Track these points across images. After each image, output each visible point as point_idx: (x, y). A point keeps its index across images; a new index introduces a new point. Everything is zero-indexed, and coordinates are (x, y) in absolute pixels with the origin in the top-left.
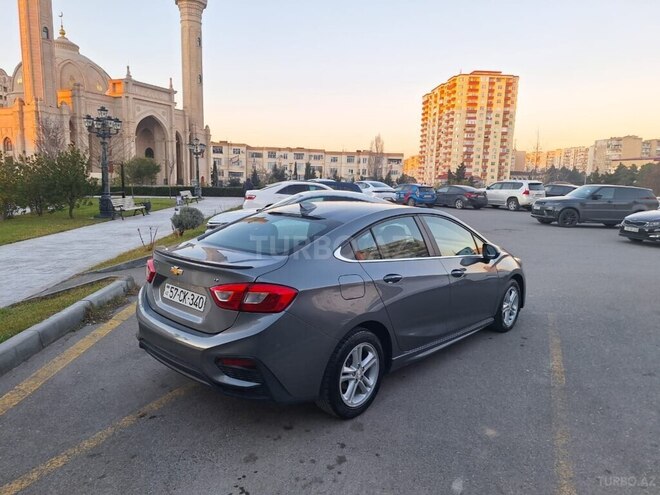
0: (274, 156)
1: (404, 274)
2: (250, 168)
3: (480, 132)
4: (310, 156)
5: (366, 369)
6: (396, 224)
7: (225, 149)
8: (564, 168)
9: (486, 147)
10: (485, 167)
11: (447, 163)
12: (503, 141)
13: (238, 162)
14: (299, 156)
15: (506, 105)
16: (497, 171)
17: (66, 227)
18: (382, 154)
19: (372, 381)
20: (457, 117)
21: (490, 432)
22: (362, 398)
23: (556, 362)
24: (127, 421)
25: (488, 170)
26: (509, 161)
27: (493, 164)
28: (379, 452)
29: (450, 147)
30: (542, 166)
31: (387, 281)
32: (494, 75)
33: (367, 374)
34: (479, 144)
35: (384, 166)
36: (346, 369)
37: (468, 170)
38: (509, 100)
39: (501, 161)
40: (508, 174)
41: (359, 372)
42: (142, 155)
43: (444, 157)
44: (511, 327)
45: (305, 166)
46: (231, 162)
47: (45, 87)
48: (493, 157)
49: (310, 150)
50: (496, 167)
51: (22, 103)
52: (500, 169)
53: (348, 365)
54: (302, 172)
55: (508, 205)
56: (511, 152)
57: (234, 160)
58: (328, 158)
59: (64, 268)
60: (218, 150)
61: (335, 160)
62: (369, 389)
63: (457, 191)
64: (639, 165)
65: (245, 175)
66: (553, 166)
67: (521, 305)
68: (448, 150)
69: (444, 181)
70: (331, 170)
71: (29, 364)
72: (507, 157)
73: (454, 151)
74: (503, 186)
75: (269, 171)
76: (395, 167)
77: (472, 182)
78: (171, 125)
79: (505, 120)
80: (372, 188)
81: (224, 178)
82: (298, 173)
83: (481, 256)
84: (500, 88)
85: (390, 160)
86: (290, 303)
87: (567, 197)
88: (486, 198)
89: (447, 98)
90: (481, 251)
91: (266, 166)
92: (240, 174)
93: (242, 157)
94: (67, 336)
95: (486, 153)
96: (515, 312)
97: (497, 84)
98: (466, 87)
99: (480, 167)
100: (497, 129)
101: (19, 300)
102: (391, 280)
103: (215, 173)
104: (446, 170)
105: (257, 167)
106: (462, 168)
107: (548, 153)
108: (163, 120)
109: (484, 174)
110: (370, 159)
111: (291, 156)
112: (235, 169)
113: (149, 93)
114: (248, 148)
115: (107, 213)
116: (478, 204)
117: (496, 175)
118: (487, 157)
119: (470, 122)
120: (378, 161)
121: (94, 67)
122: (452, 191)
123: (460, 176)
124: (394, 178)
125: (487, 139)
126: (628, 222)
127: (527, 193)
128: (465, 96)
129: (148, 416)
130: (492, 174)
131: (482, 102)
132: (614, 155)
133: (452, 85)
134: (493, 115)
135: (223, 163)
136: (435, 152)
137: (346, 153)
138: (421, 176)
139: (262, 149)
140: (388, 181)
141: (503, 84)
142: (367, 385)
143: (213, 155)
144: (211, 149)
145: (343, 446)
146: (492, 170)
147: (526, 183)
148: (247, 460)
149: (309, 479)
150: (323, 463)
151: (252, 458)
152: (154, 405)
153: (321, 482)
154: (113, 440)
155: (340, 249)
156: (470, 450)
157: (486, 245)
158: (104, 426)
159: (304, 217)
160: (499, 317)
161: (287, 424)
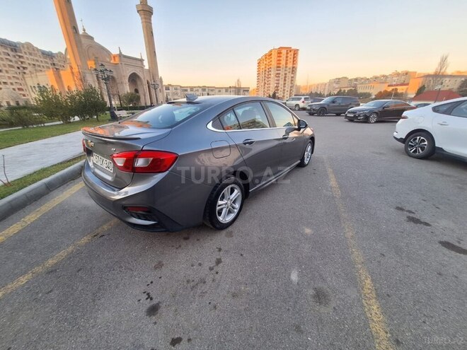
0: (193, 91)
1: (255, 139)
3: (282, 77)
4: (209, 90)
5: (233, 200)
7: (170, 88)
8: (316, 92)
9: (285, 84)
10: (284, 93)
11: (268, 92)
12: (292, 80)
13: (177, 94)
14: (204, 90)
15: (293, 64)
18: (240, 88)
19: (237, 206)
20: (272, 70)
21: (308, 231)
22: (232, 216)
23: (333, 182)
24: (84, 240)
26: (294, 90)
27: (287, 91)
28: (242, 252)
29: (270, 84)
30: (308, 92)
31: (245, 144)
32: (289, 50)
33: (234, 202)
34: (281, 82)
35: (241, 93)
36: (220, 202)
37: (277, 95)
38: (294, 61)
39: (291, 90)
40: (294, 95)
41: (229, 202)
42: (133, 91)
43: (267, 89)
44: (308, 164)
46: (174, 94)
47: (81, 59)
48: (287, 88)
49: (208, 87)
50: (288, 93)
51: (71, 68)
52: (290, 93)
53: (222, 200)
55: (295, 108)
56: (295, 86)
58: (217, 90)
60: (167, 88)
62: (236, 210)
64: (347, 90)
66: (312, 92)
67: (312, 153)
71: (38, 203)
72: (293, 88)
73: (271, 86)
74: (293, 99)
76: (246, 93)
78: (145, 78)
79: (293, 71)
83: (297, 127)
84: (291, 55)
85: (244, 90)
86: (172, 165)
87: (321, 103)
89: (268, 61)
90: (297, 124)
93: (179, 91)
95: (284, 87)
96: (309, 157)
97: (290, 53)
98: (276, 55)
99: (282, 93)
100: (289, 75)
101: (56, 163)
102: (248, 143)
103: (167, 99)
104: (268, 94)
106: (275, 93)
107: (310, 86)
108: (140, 74)
109: (284, 96)
110: (235, 90)
111: (200, 90)
112: (176, 97)
113: (131, 61)
114: (181, 87)
119: (278, 72)
120: (239, 91)
121: (103, 48)
123: (274, 96)
125: (285, 80)
126: (349, 112)
127: (303, 102)
128: (276, 60)
129: (99, 236)
131: (283, 62)
132: (337, 86)
133: (270, 54)
134: (288, 69)
135: (170, 95)
136: (263, 86)
137: (224, 87)
139: (187, 87)
141: (292, 53)
142: (234, 208)
143: (165, 91)
144: (164, 88)
145: (220, 250)
146: (287, 95)
147: (303, 97)
148: (156, 268)
149: (196, 280)
150: (207, 265)
151: (159, 266)
152: (105, 227)
153: (205, 282)
154: (70, 257)
155: (211, 122)
156: (298, 245)
157: (299, 121)
158: (68, 246)
159: (188, 103)
160: (303, 159)
161: (186, 236)
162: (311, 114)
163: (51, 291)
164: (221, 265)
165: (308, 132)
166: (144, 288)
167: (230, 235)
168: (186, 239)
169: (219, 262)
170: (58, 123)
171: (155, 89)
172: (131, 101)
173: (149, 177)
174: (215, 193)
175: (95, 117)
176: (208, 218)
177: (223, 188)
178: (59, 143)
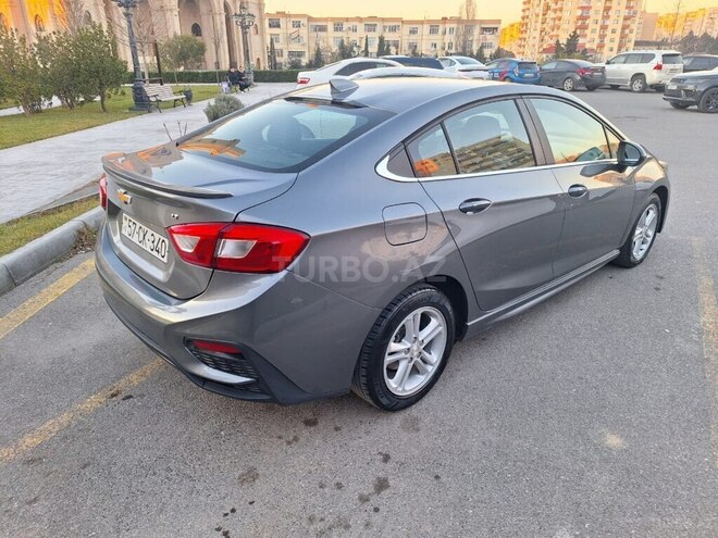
0: (341, 29)
1: (491, 198)
2: (313, 45)
4: (385, 27)
5: (426, 342)
6: (485, 113)
7: (282, 22)
8: (705, 34)
9: (607, 9)
10: (602, 37)
11: (554, 33)
13: (298, 38)
14: (371, 28)
16: (617, 41)
17: (95, 123)
18: (474, 21)
19: (435, 357)
21: (614, 441)
22: (420, 381)
23: (708, 317)
24: (92, 402)
25: (606, 40)
26: (634, 26)
27: (613, 31)
28: (439, 471)
29: (561, 10)
30: (680, 33)
31: (465, 211)
33: (428, 348)
34: (597, 4)
35: (476, 37)
36: (394, 346)
37: (581, 41)
39: (624, 28)
40: (631, 45)
41: (415, 347)
42: (190, 31)
43: (551, 23)
44: (641, 260)
45: (377, 41)
46: (290, 39)
48: (615, 23)
49: (383, 20)
50: (617, 36)
52: (622, 38)
53: (399, 340)
54: (373, 49)
55: (631, 85)
56: (638, 15)
57: (294, 36)
58: (406, 29)
59: (80, 174)
60: (275, 23)
61: (413, 32)
62: (430, 369)
63: (567, 67)
65: (307, 54)
66: (691, 32)
67: (659, 229)
68: (559, 14)
69: (550, 56)
70: (410, 47)
72: (634, 22)
73: (566, 15)
74: (628, 58)
75: (335, 49)
76: (490, 37)
77: (585, 54)
80: (458, 66)
81: (283, 60)
82: (370, 50)
83: (615, 161)
85: (485, 29)
86: (295, 257)
88: (603, 76)
90: (614, 152)
91: (331, 42)
92: (300, 54)
93: (303, 31)
94: (51, 268)
95: (606, 17)
96: (649, 240)
99: (596, 36)
101: (20, 215)
102: (471, 209)
103: (273, 54)
104: (553, 42)
105: (321, 45)
106: (574, 38)
107: (687, 16)
109: (601, 46)
110: (458, 28)
111: (361, 27)
112: (295, 47)
114: (310, 19)
115: (143, 104)
116: (592, 83)
117: (615, 46)
118: (607, 23)
120: (469, 31)
122: (562, 67)
123: (572, 47)
124: (487, 53)
127: (659, 67)
129: (122, 396)
130: (611, 45)
135: (281, 40)
136: (541, 17)
137: (429, 21)
138: (521, 50)
139: (326, 20)
140: (480, 57)
142: (425, 361)
143: (269, 31)
144: (267, 22)
145: (386, 458)
146: (612, 40)
147: (659, 54)
148: (242, 480)
149: (330, 519)
150: (353, 489)
151: (250, 476)
152: (135, 378)
153: (347, 527)
154: (66, 436)
155: (387, 158)
156: (581, 473)
157: (623, 144)
158: (60, 410)
159: (335, 103)
160: (627, 248)
161: (310, 416)
162: (680, 106)
163: (35, 500)
164: (386, 493)
165: (651, 172)
166: (217, 520)
167: (413, 426)
168: (310, 423)
169: (382, 485)
170: (14, 111)
171: (245, 28)
172: (182, 57)
173: (243, 281)
174: (384, 323)
175: (98, 99)
176: (363, 380)
177: (402, 314)
178: (21, 165)
